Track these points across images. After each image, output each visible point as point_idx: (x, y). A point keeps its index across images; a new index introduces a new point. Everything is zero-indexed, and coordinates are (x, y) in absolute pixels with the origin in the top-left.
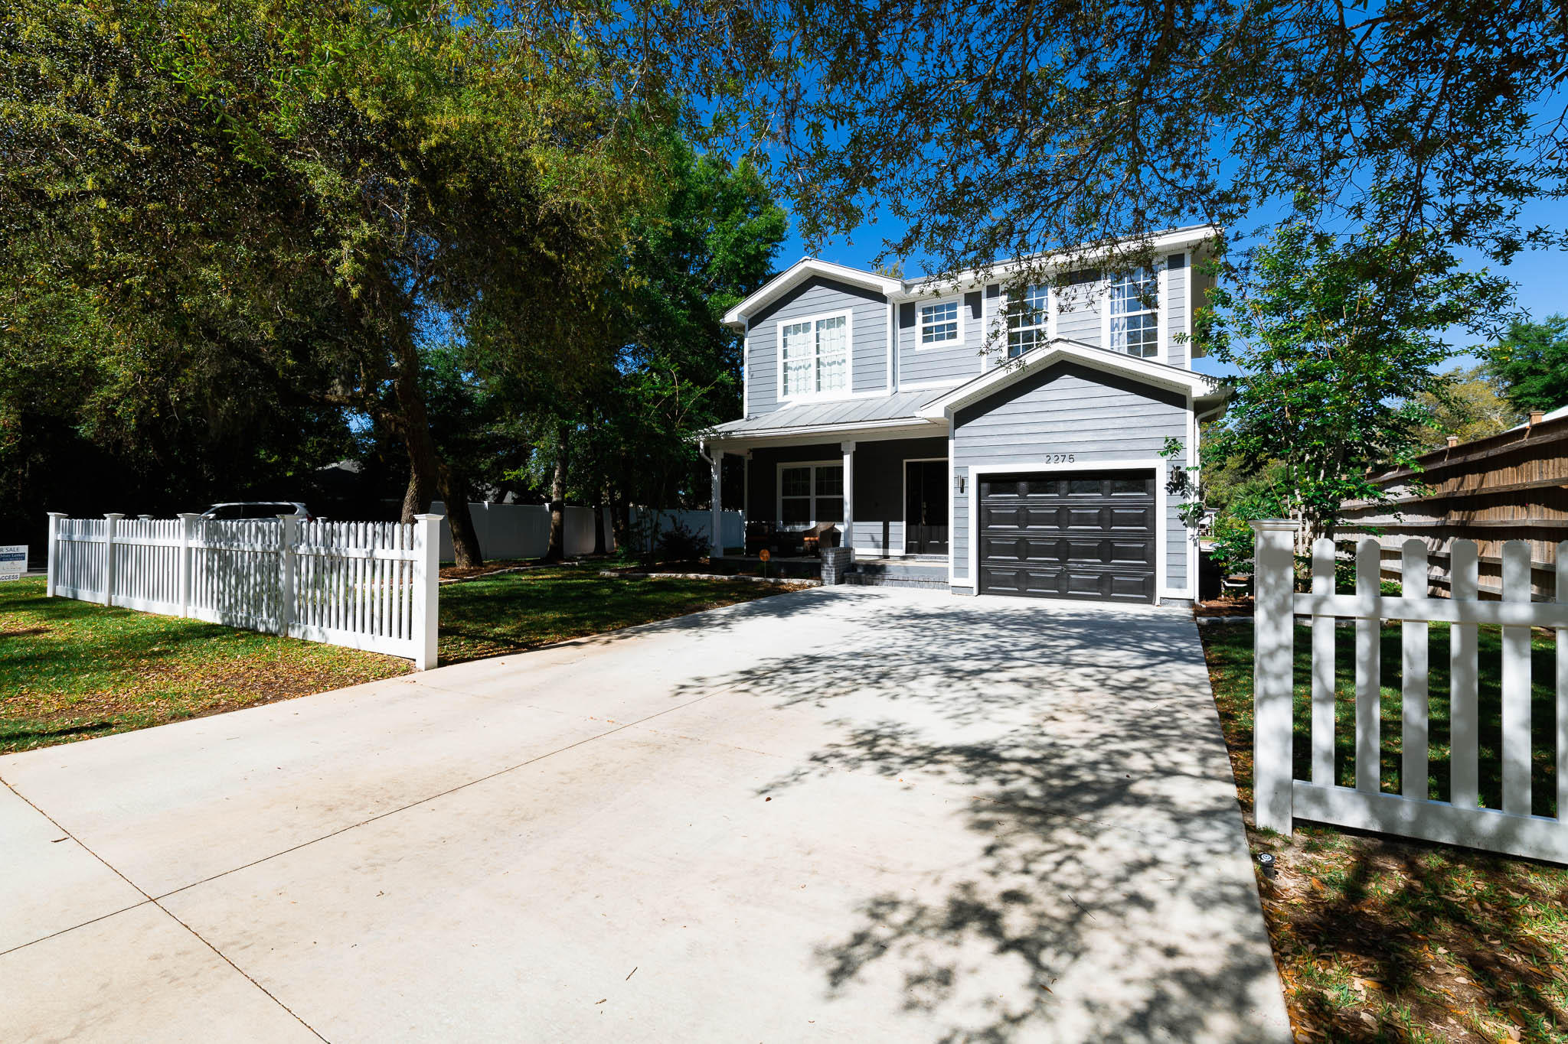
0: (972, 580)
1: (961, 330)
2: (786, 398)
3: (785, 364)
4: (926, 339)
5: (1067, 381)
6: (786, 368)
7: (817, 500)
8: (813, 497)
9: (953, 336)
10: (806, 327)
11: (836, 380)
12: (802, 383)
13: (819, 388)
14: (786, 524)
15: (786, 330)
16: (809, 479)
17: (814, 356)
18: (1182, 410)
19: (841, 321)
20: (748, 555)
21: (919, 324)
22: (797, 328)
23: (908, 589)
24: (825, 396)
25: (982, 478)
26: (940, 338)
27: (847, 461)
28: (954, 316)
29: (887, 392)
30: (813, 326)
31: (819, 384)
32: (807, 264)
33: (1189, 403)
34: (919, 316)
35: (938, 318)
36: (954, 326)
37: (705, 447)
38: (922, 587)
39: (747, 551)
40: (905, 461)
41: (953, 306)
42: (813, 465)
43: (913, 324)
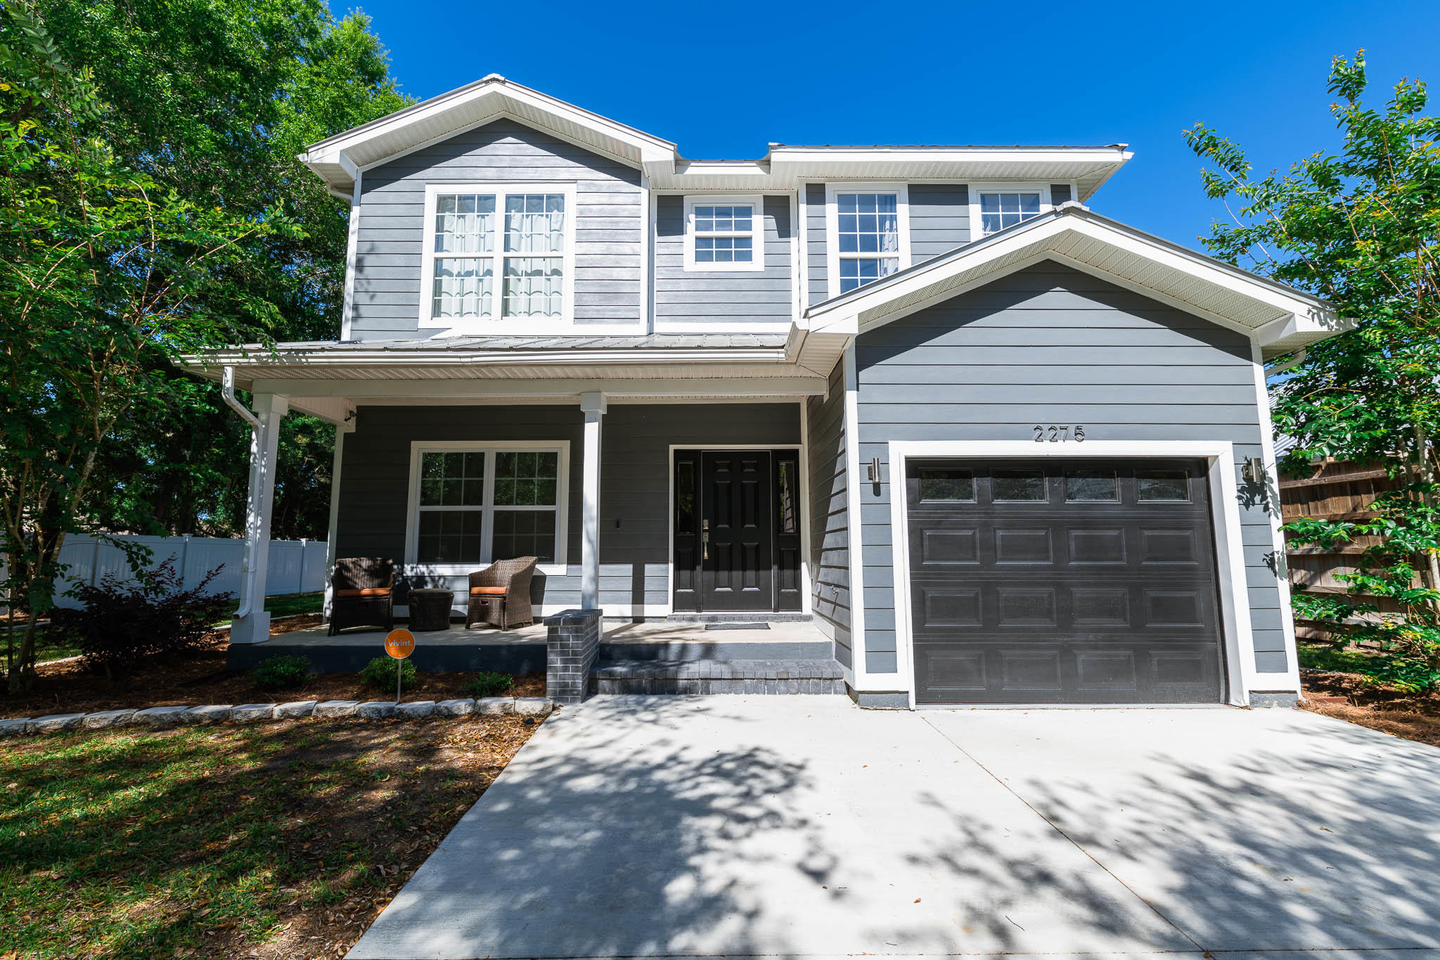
0: (904, 678)
1: (758, 248)
2: (438, 323)
3: (438, 261)
4: (700, 257)
5: (1058, 297)
6: (439, 270)
7: (497, 514)
8: (488, 509)
9: (747, 257)
10: (486, 203)
11: (539, 301)
12: (470, 301)
13: (505, 312)
14: (426, 557)
15: (444, 203)
16: (481, 474)
17: (499, 254)
18: (1248, 363)
19: (556, 202)
20: (334, 631)
21: (691, 232)
22: (465, 204)
23: (743, 696)
24: (521, 327)
25: (916, 468)
26: (725, 257)
27: (592, 433)
28: (748, 226)
29: (640, 328)
30: (500, 204)
31: (506, 304)
32: (495, 87)
33: (1256, 353)
34: (691, 220)
35: (721, 225)
36: (747, 241)
37: (236, 381)
38: (772, 691)
39: (333, 620)
40: (672, 447)
41: (747, 212)
42: (491, 448)
43: (680, 231)
